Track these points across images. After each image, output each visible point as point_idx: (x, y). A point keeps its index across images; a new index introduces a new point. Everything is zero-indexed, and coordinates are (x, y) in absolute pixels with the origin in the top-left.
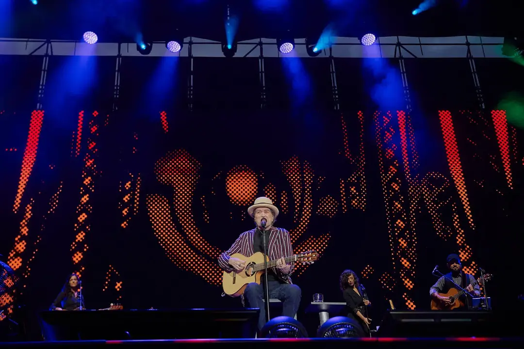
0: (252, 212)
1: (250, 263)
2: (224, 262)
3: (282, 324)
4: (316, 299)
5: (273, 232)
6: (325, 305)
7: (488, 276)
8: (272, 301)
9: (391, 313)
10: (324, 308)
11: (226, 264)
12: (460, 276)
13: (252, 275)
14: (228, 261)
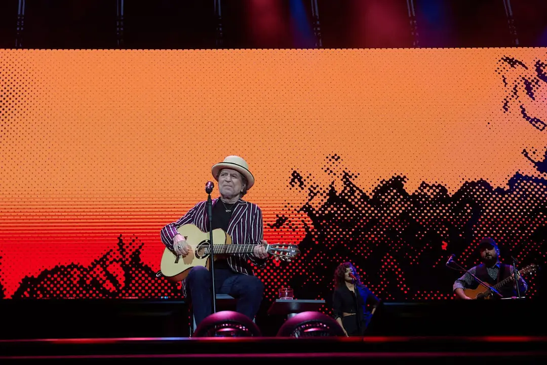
0: (217, 175)
1: (205, 241)
2: (168, 237)
3: (225, 323)
4: (283, 295)
5: (240, 206)
6: (296, 303)
7: (532, 268)
8: (219, 297)
9: (385, 304)
10: (294, 307)
11: (169, 239)
12: (496, 267)
13: (203, 258)
14: (172, 237)
